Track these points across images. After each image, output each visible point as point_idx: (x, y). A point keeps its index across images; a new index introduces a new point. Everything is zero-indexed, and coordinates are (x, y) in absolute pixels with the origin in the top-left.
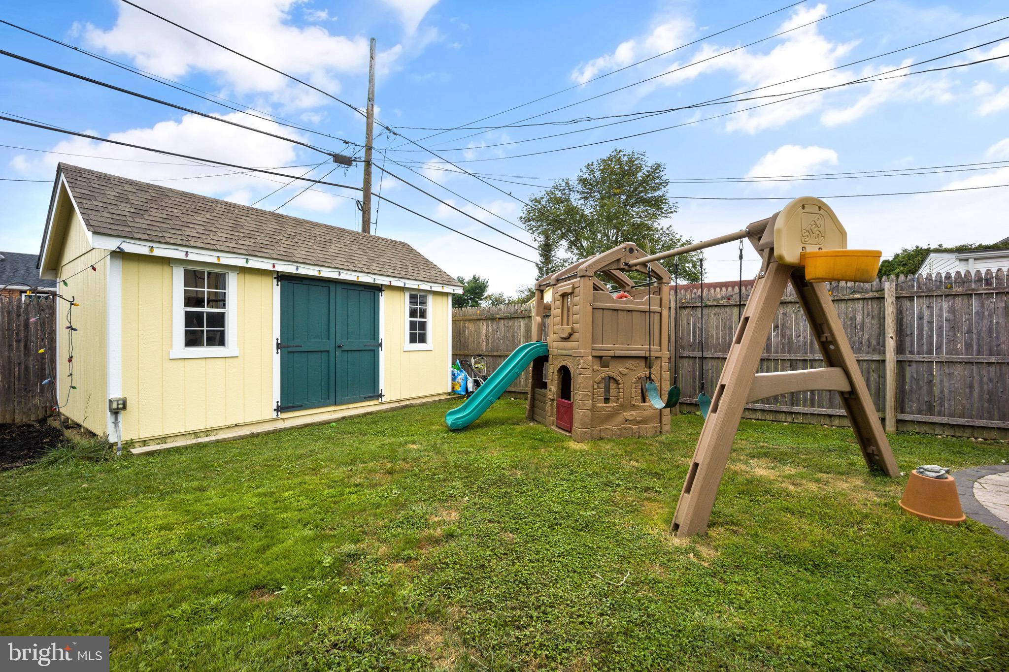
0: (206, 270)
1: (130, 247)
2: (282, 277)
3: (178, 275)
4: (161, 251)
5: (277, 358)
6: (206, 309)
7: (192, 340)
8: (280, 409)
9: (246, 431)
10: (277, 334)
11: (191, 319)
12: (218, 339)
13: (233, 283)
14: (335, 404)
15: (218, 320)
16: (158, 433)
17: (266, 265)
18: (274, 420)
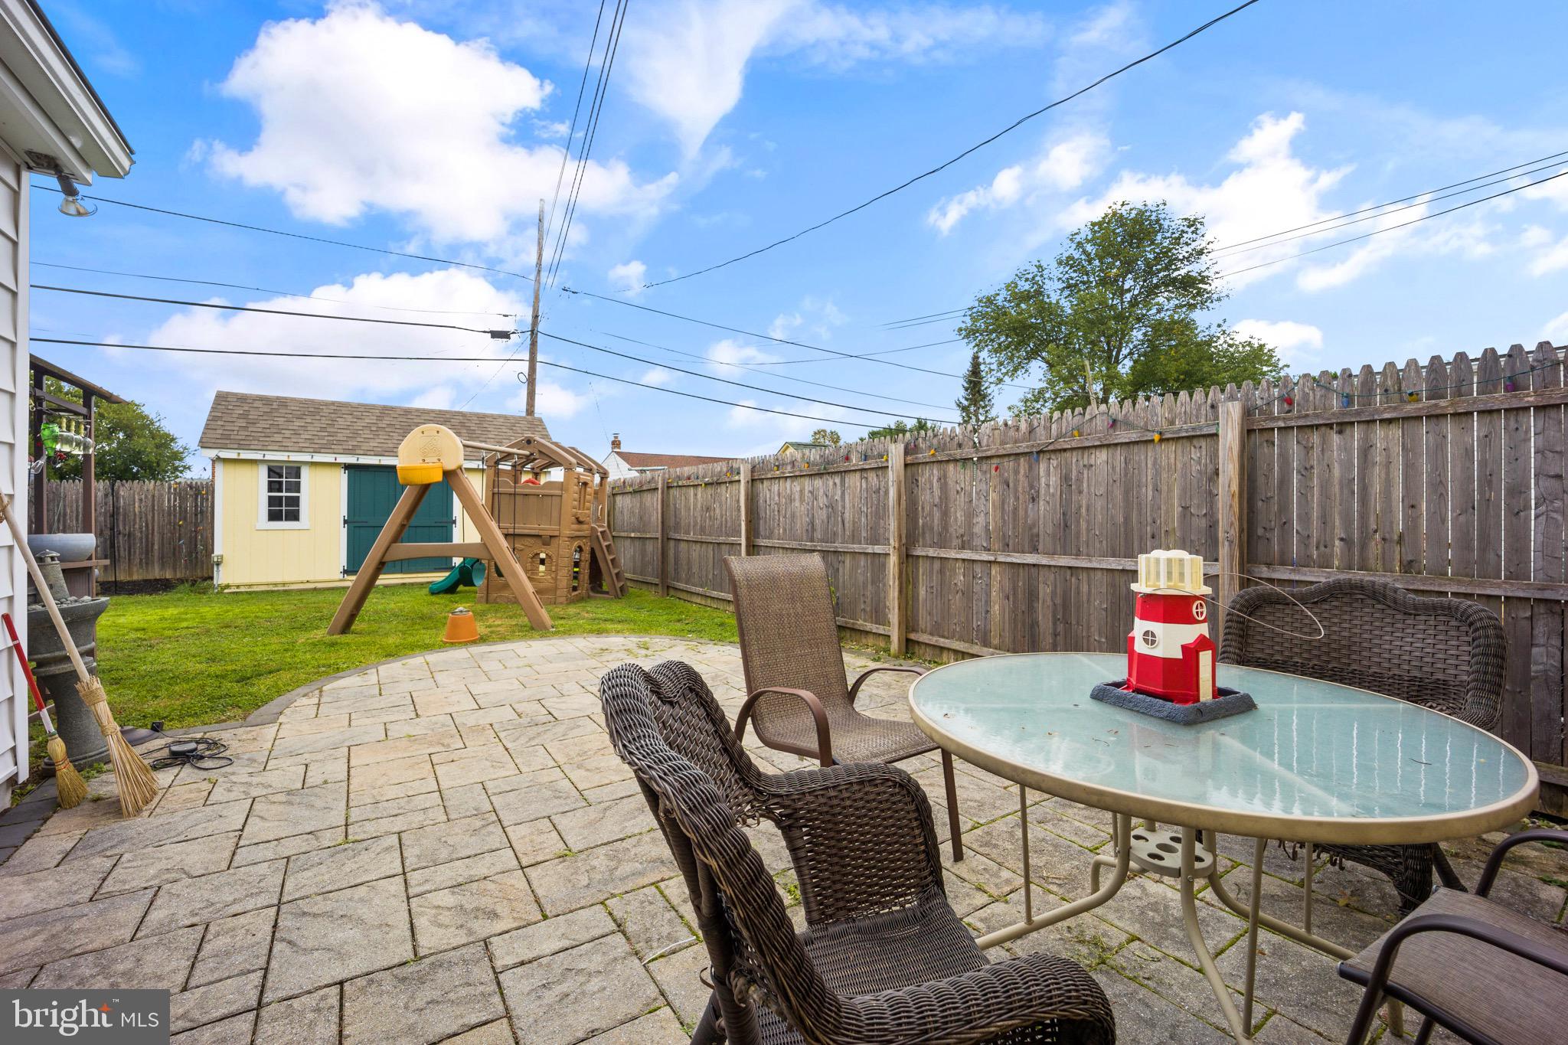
0: (284, 465)
1: (224, 454)
2: (348, 467)
3: (263, 471)
4: (246, 455)
5: (344, 532)
6: (284, 494)
7: (274, 516)
8: (345, 572)
9: (312, 586)
10: (344, 512)
11: (272, 501)
12: (294, 516)
13: (305, 472)
14: (402, 572)
15: (295, 501)
16: (247, 581)
17: (329, 458)
18: (341, 580)
